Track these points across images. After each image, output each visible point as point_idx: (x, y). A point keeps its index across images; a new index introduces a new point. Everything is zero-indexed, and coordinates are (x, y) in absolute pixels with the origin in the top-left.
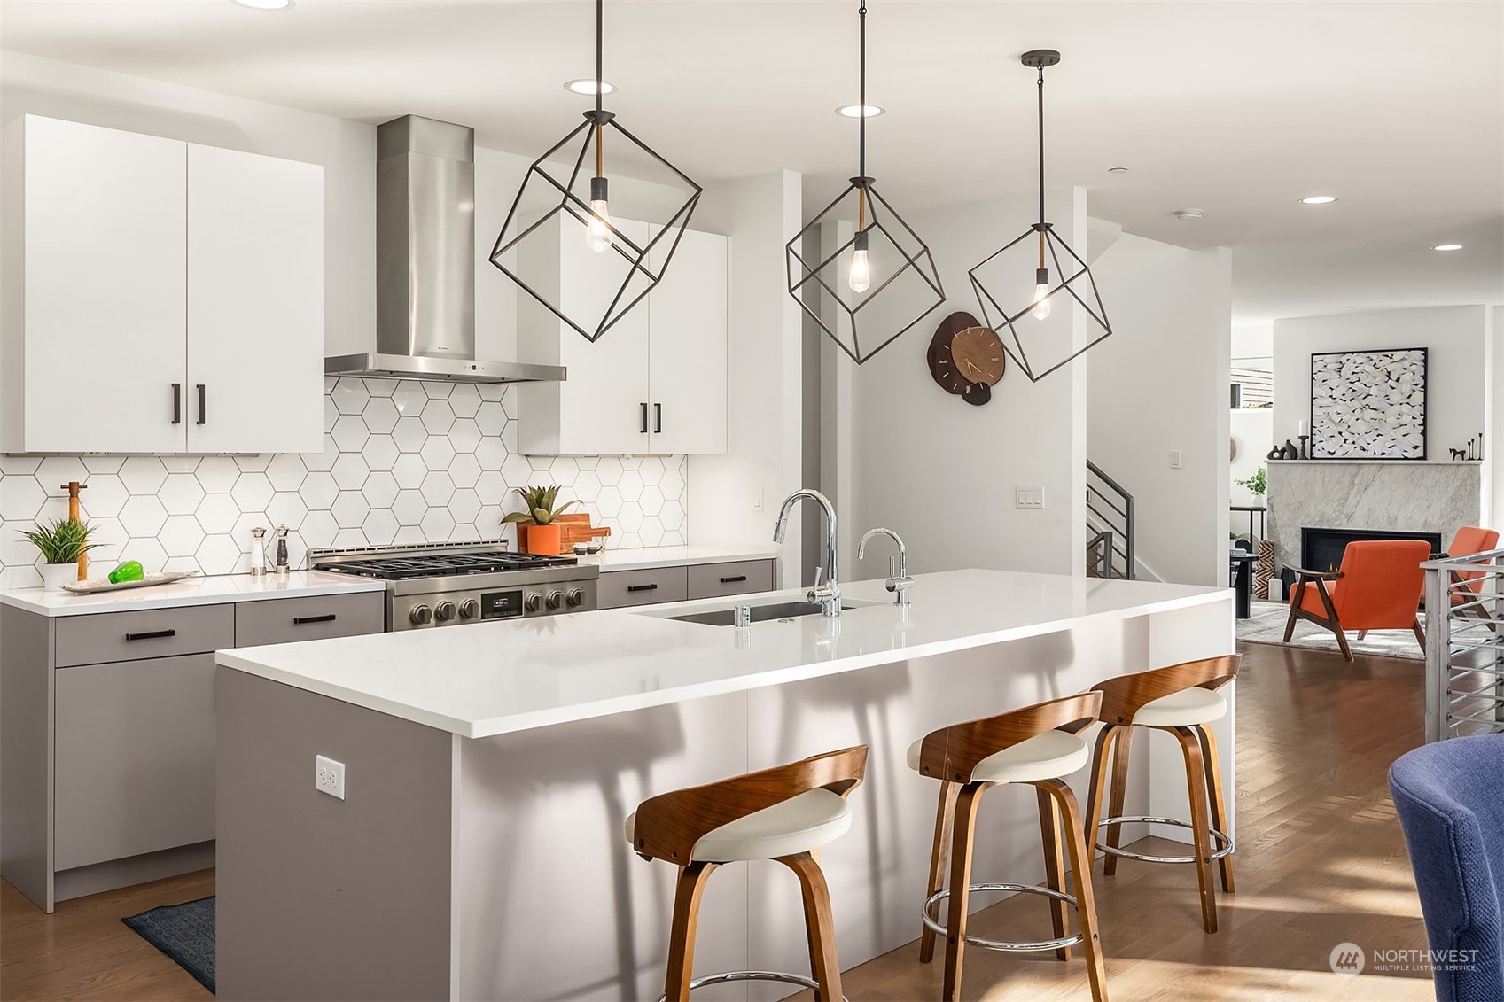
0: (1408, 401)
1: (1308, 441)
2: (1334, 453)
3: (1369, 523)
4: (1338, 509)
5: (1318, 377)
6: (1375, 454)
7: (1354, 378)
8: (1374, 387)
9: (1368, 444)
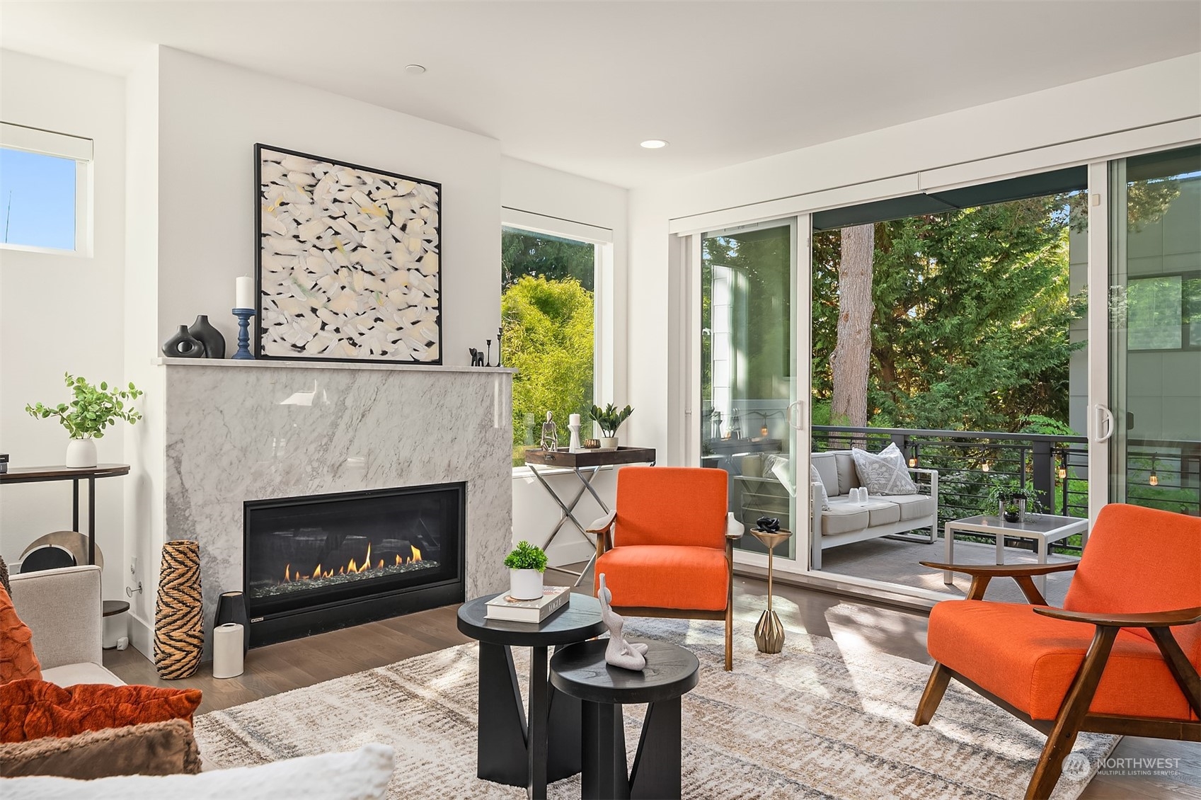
0: (417, 265)
1: (252, 320)
2: (303, 348)
3: (370, 476)
4: (316, 456)
5: (270, 192)
6: (372, 352)
7: (336, 210)
8: (368, 233)
9: (362, 334)
